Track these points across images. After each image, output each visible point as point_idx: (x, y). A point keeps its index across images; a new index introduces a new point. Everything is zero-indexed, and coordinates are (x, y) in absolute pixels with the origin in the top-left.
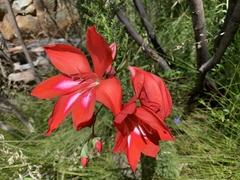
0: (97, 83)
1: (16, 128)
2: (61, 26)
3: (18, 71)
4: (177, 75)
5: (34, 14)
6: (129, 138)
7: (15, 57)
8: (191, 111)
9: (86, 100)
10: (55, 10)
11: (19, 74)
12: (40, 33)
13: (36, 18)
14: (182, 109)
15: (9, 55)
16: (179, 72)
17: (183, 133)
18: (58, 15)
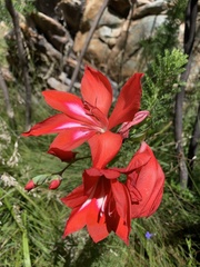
0: (103, 131)
1: (18, 121)
2: (124, 73)
3: (60, 81)
4: (188, 197)
5: (111, 46)
6: (88, 201)
7: (68, 68)
8: (172, 243)
9: (81, 134)
10: (130, 56)
11: (58, 83)
12: (102, 65)
13: (109, 51)
14: (166, 233)
15: (65, 63)
16: (191, 196)
17: (146, 256)
18: (129, 62)
